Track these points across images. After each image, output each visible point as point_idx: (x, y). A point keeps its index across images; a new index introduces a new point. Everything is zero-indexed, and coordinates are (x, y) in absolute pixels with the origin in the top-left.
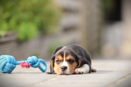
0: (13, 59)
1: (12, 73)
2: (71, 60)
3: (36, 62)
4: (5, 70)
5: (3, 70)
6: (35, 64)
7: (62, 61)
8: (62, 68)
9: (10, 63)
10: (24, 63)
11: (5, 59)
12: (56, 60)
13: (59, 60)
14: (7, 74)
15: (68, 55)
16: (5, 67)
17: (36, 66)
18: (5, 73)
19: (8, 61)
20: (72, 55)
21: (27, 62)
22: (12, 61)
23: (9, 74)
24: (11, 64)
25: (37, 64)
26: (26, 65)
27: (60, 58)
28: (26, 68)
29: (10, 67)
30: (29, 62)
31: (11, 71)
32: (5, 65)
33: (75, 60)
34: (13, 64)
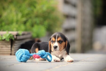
0: (28, 52)
1: (27, 62)
2: (61, 41)
3: (44, 54)
4: (22, 60)
5: (20, 60)
6: (43, 56)
7: (55, 41)
8: (54, 47)
9: (26, 54)
10: (36, 55)
11: (22, 52)
12: (51, 40)
13: (53, 41)
14: (23, 63)
15: (59, 38)
16: (22, 58)
17: (44, 57)
18: (21, 62)
19: (24, 53)
20: (62, 38)
21: (38, 54)
22: (27, 53)
23: (25, 63)
24: (27, 56)
25: (45, 56)
26: (37, 56)
27: (54, 39)
28: (37, 58)
29: (25, 57)
30: (39, 54)
31: (26, 61)
32: (22, 56)
33: (63, 41)
34: (28, 55)
